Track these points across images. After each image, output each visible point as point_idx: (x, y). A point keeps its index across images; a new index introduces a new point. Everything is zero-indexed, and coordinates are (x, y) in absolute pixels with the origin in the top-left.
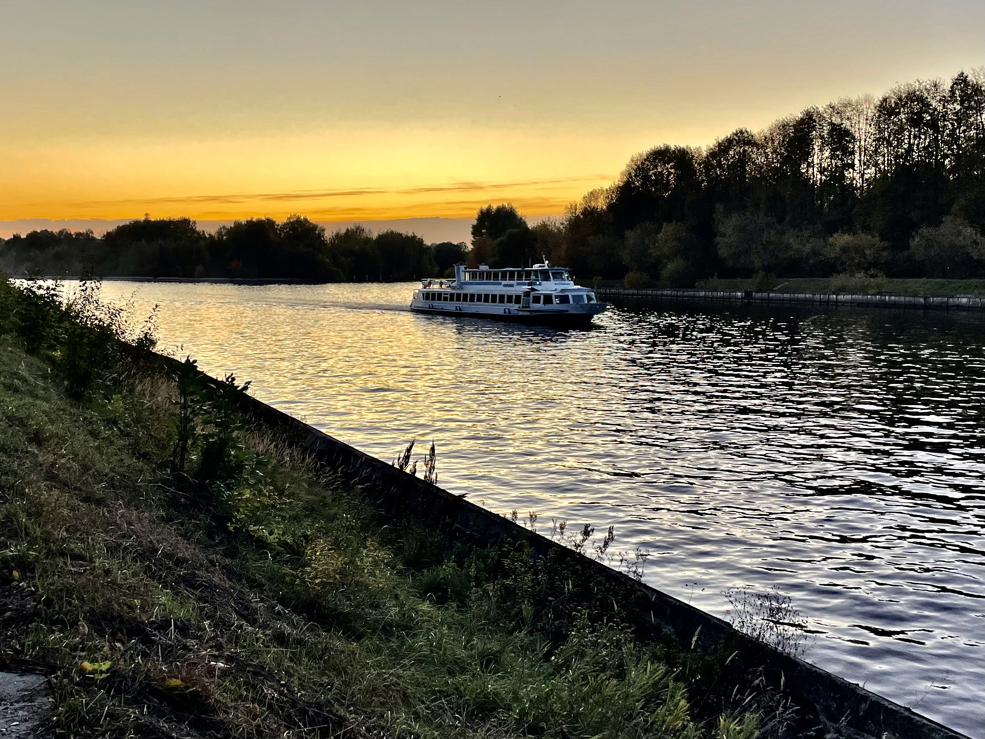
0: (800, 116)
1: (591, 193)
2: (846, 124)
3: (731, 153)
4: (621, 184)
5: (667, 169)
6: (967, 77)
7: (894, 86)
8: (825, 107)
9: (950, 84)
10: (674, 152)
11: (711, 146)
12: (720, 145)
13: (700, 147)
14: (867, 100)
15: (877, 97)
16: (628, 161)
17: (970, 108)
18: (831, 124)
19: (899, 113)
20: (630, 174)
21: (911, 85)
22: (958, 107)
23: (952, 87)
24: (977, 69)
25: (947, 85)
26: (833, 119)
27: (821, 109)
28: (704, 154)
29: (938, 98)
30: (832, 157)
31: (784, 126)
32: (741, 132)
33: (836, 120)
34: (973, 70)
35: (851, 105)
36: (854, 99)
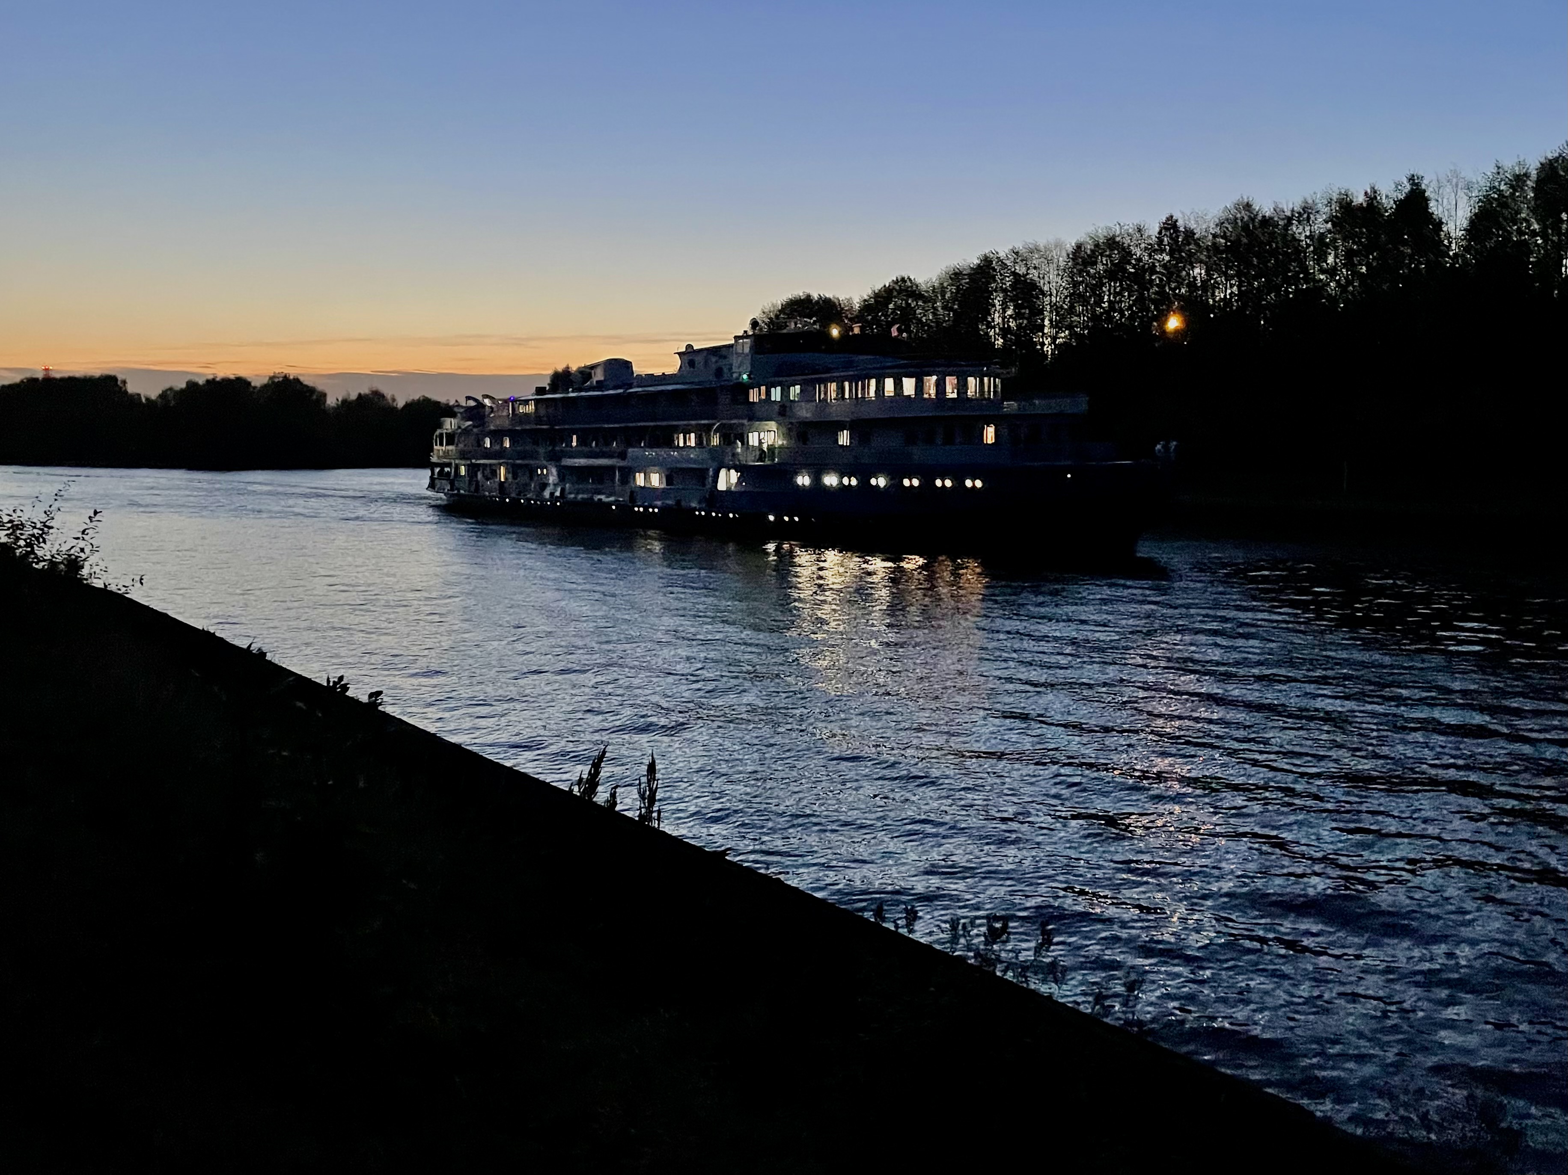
0: (977, 262)
2: (1034, 274)
3: (891, 306)
6: (1177, 221)
7: (1091, 229)
8: (1007, 251)
9: (1158, 229)
10: (817, 302)
11: (866, 297)
12: (877, 295)
13: (851, 298)
14: (1059, 245)
15: (1070, 244)
16: (756, 311)
17: (1180, 260)
18: (1014, 274)
19: (1095, 263)
21: (1110, 229)
22: (1167, 258)
23: (1160, 233)
24: (1188, 212)
25: (1153, 230)
26: (1017, 267)
27: (1002, 255)
28: (857, 307)
29: (1143, 246)
30: (1017, 316)
31: (955, 274)
32: (903, 280)
33: (1021, 270)
34: (1183, 213)
35: (1039, 251)
36: (1042, 243)
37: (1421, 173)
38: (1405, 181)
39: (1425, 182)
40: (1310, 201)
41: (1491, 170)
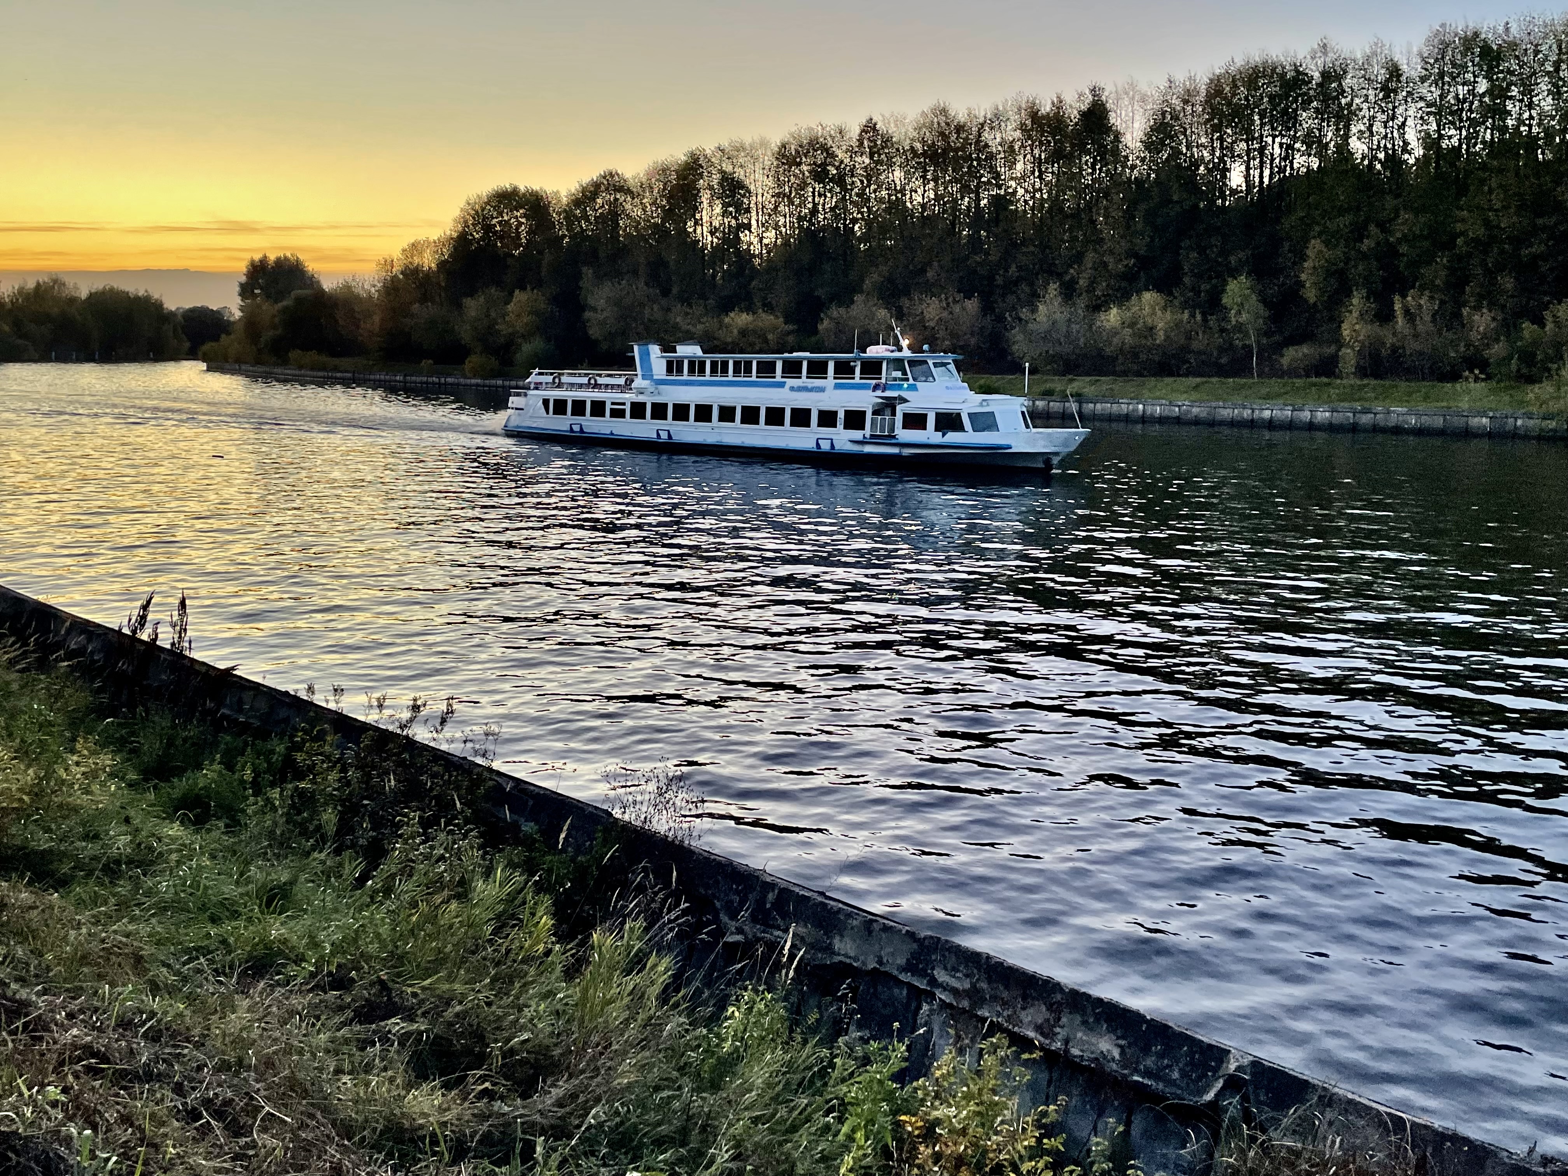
0: (684, 158)
1: (413, 245)
2: (740, 174)
3: (599, 201)
4: (455, 235)
5: (516, 217)
6: (875, 124)
7: (794, 129)
8: (713, 149)
9: (858, 131)
10: (524, 195)
11: (573, 191)
12: (584, 190)
13: (558, 192)
14: (764, 144)
15: (775, 142)
16: (462, 204)
17: (879, 162)
18: (721, 171)
19: (800, 164)
20: (466, 222)
21: (813, 129)
22: (867, 161)
23: (860, 135)
24: (887, 115)
25: (854, 132)
26: (724, 165)
27: (708, 152)
28: (565, 200)
29: (844, 148)
30: (725, 213)
31: (664, 170)
32: (611, 174)
33: (727, 167)
34: (883, 116)
35: (744, 149)
36: (748, 141)
37: (1102, 85)
38: (1087, 91)
39: (1106, 93)
40: (1001, 108)
41: (1163, 84)
